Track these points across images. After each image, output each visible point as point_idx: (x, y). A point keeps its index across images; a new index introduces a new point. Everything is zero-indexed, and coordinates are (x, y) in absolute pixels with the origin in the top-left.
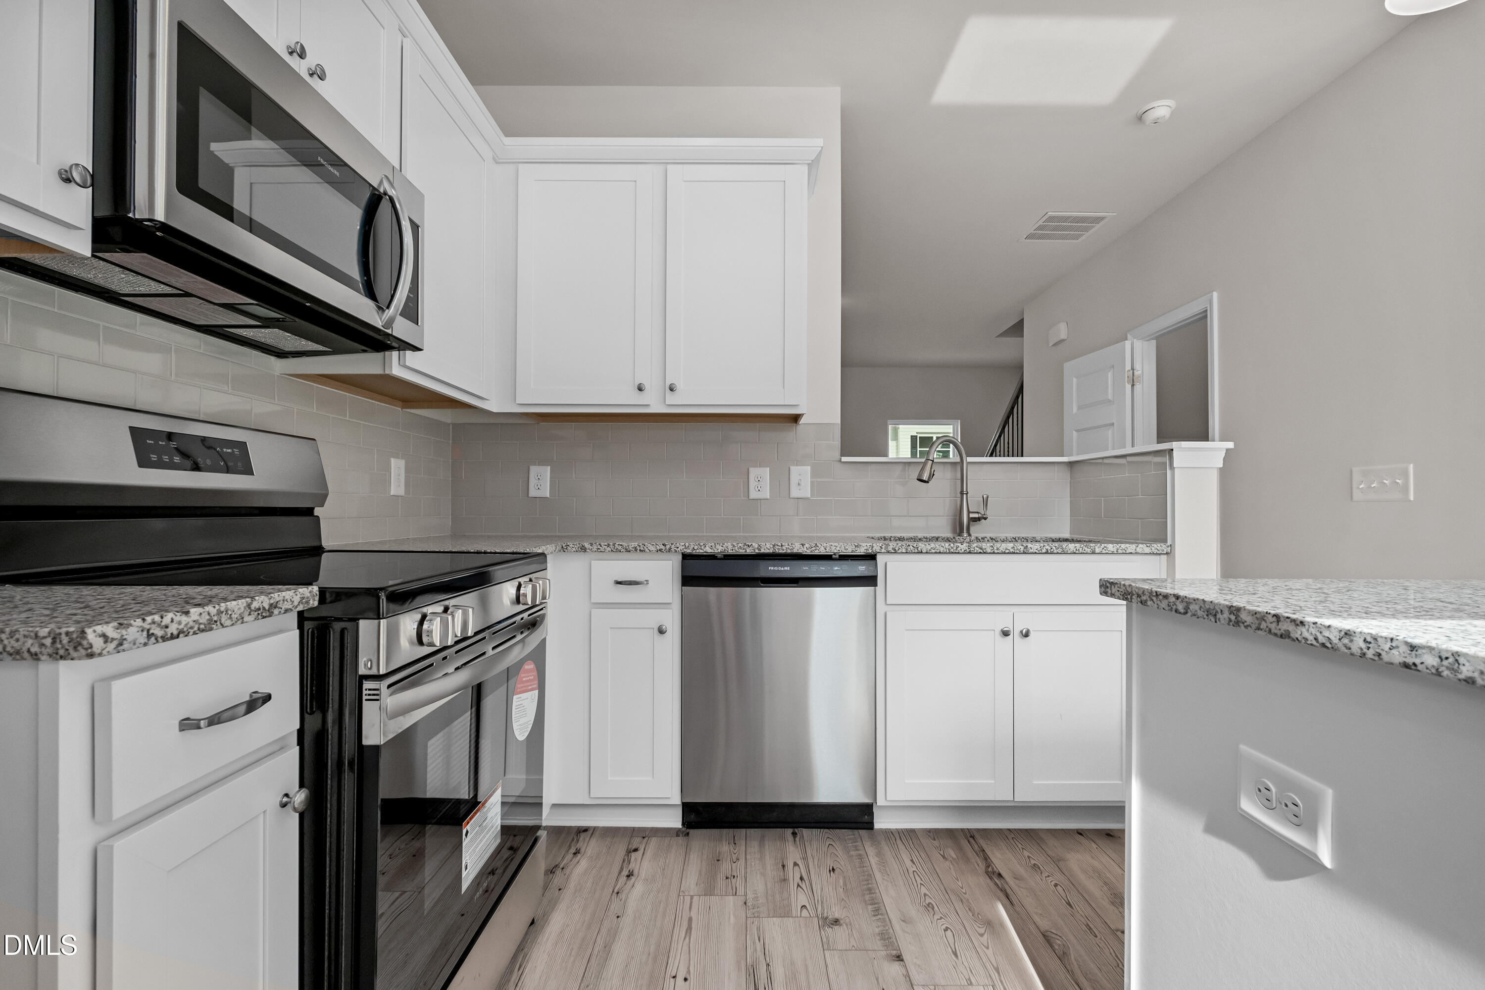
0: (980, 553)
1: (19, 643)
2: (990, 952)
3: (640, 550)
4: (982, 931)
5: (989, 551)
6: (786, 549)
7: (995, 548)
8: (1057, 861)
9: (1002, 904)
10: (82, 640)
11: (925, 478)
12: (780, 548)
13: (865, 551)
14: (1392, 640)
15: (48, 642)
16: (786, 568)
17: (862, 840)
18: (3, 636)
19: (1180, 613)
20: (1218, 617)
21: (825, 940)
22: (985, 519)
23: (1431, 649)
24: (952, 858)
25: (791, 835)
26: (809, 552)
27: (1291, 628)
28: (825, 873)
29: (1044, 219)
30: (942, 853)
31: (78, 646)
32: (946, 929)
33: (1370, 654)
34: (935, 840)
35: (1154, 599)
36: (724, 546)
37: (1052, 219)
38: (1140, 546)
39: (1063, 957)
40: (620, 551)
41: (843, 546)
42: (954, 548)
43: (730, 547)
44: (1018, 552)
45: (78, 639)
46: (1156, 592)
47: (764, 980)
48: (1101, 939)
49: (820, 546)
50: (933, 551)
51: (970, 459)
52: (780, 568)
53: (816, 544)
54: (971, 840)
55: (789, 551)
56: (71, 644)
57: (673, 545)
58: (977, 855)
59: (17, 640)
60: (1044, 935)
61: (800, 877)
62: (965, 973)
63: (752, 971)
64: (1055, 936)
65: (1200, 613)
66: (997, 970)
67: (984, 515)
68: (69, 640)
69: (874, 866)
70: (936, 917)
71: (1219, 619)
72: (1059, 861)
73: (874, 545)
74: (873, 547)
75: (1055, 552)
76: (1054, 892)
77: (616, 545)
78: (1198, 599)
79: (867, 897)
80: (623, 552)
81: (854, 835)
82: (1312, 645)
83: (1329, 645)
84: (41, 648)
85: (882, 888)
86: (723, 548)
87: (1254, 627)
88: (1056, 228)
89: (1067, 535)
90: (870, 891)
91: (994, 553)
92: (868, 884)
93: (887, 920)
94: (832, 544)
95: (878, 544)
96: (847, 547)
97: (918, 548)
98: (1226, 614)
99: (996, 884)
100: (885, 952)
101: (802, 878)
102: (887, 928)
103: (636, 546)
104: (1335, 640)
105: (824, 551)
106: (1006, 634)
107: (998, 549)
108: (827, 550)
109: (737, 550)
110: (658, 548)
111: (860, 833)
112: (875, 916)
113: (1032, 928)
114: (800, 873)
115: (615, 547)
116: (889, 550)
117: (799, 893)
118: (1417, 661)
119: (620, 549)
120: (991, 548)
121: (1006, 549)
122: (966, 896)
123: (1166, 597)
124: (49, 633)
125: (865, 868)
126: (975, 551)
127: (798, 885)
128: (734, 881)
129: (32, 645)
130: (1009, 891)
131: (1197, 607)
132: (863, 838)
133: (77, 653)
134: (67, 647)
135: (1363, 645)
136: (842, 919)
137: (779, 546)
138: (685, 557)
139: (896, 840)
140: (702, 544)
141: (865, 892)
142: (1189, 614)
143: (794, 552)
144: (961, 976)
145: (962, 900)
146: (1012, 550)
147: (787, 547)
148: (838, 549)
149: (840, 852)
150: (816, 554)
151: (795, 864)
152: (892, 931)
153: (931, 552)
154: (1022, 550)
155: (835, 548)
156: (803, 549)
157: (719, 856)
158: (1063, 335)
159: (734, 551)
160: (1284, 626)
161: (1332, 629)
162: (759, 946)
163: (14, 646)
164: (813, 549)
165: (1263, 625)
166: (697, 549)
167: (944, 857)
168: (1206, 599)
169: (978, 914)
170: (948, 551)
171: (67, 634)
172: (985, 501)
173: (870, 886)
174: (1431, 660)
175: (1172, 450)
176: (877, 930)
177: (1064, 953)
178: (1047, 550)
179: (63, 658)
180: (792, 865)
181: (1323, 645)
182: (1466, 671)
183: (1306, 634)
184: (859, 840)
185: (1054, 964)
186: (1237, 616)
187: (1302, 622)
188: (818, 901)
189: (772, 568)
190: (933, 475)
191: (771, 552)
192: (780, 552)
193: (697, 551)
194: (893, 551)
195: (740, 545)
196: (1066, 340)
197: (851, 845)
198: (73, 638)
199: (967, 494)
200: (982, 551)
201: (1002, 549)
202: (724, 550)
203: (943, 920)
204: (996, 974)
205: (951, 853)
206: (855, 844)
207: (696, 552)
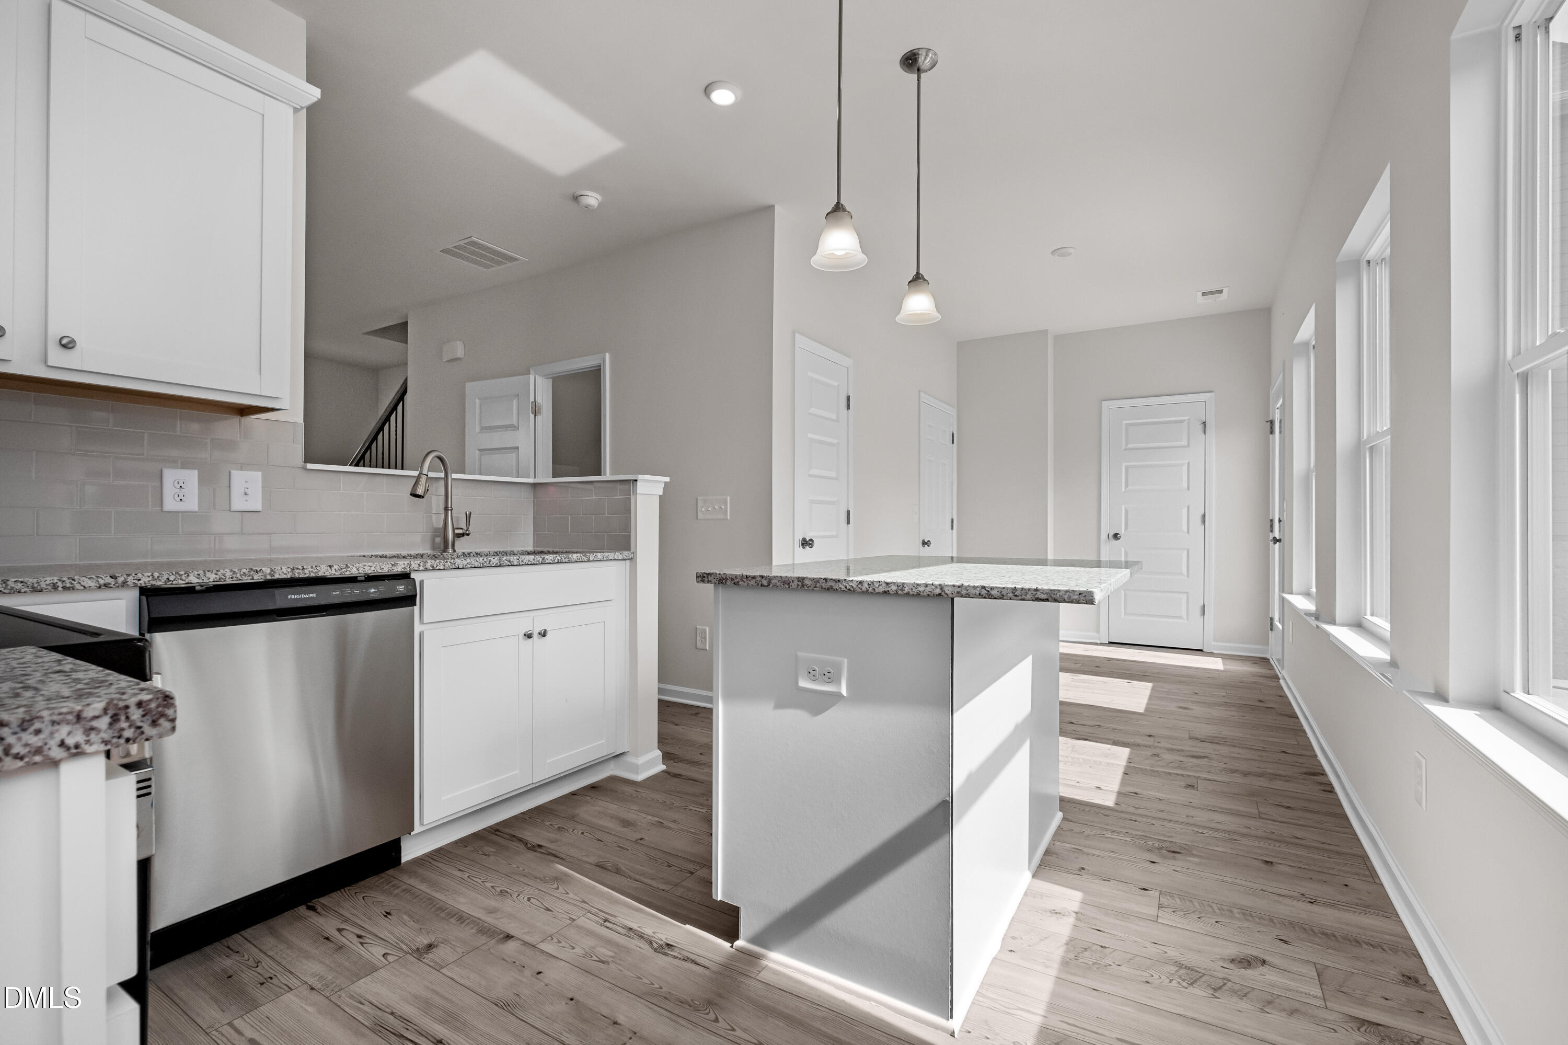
0: (509, 565)
1: (42, 736)
2: (571, 895)
3: (64, 588)
4: (556, 886)
5: (516, 563)
6: (309, 573)
7: (521, 561)
8: (573, 818)
9: (559, 864)
10: (166, 709)
11: (420, 491)
12: (301, 571)
13: (403, 570)
14: (879, 582)
15: (103, 723)
16: (311, 595)
17: (394, 878)
18: (5, 732)
19: (765, 586)
20: (790, 584)
21: (432, 964)
22: (468, 535)
23: (894, 583)
24: (493, 852)
25: (307, 910)
26: (337, 574)
27: (833, 584)
28: (383, 921)
29: (467, 241)
30: (480, 852)
31: (158, 719)
32: (529, 899)
33: (870, 590)
34: (466, 847)
35: (745, 580)
36: (219, 573)
37: (474, 244)
38: (617, 554)
39: (618, 871)
40: (19, 592)
41: (378, 565)
42: (488, 562)
43: (229, 574)
44: (538, 563)
45: (160, 709)
46: (746, 576)
47: (399, 1025)
48: (632, 850)
49: (351, 566)
50: (469, 566)
51: (454, 476)
52: (303, 596)
53: (347, 565)
54: (497, 833)
55: (313, 575)
56: (146, 717)
57: (130, 578)
58: (512, 841)
59: (38, 732)
60: (598, 866)
61: (356, 937)
62: (565, 917)
63: (379, 1028)
64: (604, 863)
65: (778, 584)
66: (584, 902)
67: (467, 531)
68: (143, 713)
69: (428, 891)
70: (515, 896)
71: (791, 586)
72: (573, 817)
73: (412, 563)
74: (410, 565)
75: (564, 561)
76: (584, 838)
77: (9, 583)
78: (777, 576)
79: (442, 915)
80: (25, 592)
81: (383, 878)
82: (844, 591)
83: (852, 589)
84: (88, 735)
85: (451, 902)
86: (217, 576)
87: (812, 587)
88: (473, 253)
89: (530, 549)
90: (441, 909)
91: (519, 565)
92: (435, 905)
93: (476, 919)
94: (366, 564)
95: (415, 562)
96: (383, 567)
97: (455, 564)
98: (796, 582)
99: (542, 853)
100: (494, 940)
101: (359, 937)
102: (481, 925)
103: (56, 581)
104: (855, 586)
105: (357, 572)
106: (529, 636)
107: (522, 561)
108: (360, 571)
109: (239, 577)
110: (102, 582)
111: (388, 873)
112: (462, 923)
113: (587, 866)
114: (353, 935)
115: (7, 585)
116: (427, 567)
117: (370, 949)
118: (889, 589)
119: (17, 588)
120: (518, 561)
121: (529, 561)
122: (526, 871)
123: (754, 577)
124: (105, 711)
125: (421, 896)
126: (505, 564)
127: (362, 944)
128: (275, 981)
129: (69, 733)
130: (554, 852)
131: (776, 581)
132: (395, 876)
133: (158, 728)
134: (139, 724)
135: (867, 586)
136: (434, 942)
137: (299, 569)
138: (145, 592)
139: (430, 863)
140: (182, 573)
141: (438, 913)
142: (771, 586)
143: (320, 575)
144: (563, 920)
145: (525, 876)
146: (533, 562)
147: (311, 570)
148: (373, 569)
149: (381, 897)
150: (346, 576)
151: (339, 930)
152: (486, 924)
153: (467, 567)
154: (540, 561)
155: (369, 568)
156: (330, 571)
157: (226, 973)
158: (460, 352)
159: (234, 579)
160: (830, 584)
161: (853, 582)
162: (367, 1008)
163: (30, 742)
164: (343, 570)
165: (818, 585)
166: (175, 580)
167: (486, 855)
168: (782, 576)
169: (544, 877)
170: (482, 566)
171: (140, 704)
172: (468, 517)
173: (438, 906)
174: (894, 588)
175: (636, 480)
176: (474, 931)
177: (617, 869)
178: (558, 560)
179: (131, 742)
180: (337, 933)
181: (849, 589)
182: (907, 590)
183: (841, 586)
184: (393, 879)
185: (617, 879)
186: (802, 582)
187: (839, 580)
188: (397, 943)
189: (293, 597)
190: (428, 490)
191: (289, 576)
192: (301, 576)
193: (174, 582)
194: (431, 568)
195: (244, 571)
196: (463, 359)
197: (387, 887)
198: (151, 708)
199: (451, 510)
200: (510, 564)
201: (526, 561)
202: (220, 579)
203: (521, 895)
204: (586, 905)
205: (489, 849)
206: (391, 884)
207: (172, 584)
